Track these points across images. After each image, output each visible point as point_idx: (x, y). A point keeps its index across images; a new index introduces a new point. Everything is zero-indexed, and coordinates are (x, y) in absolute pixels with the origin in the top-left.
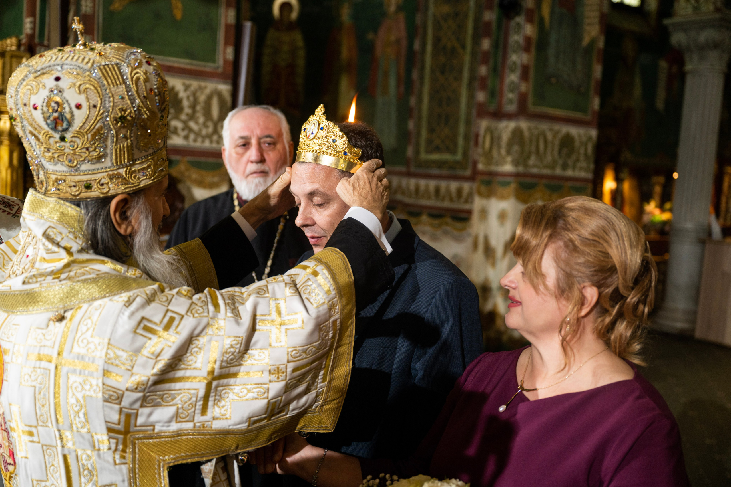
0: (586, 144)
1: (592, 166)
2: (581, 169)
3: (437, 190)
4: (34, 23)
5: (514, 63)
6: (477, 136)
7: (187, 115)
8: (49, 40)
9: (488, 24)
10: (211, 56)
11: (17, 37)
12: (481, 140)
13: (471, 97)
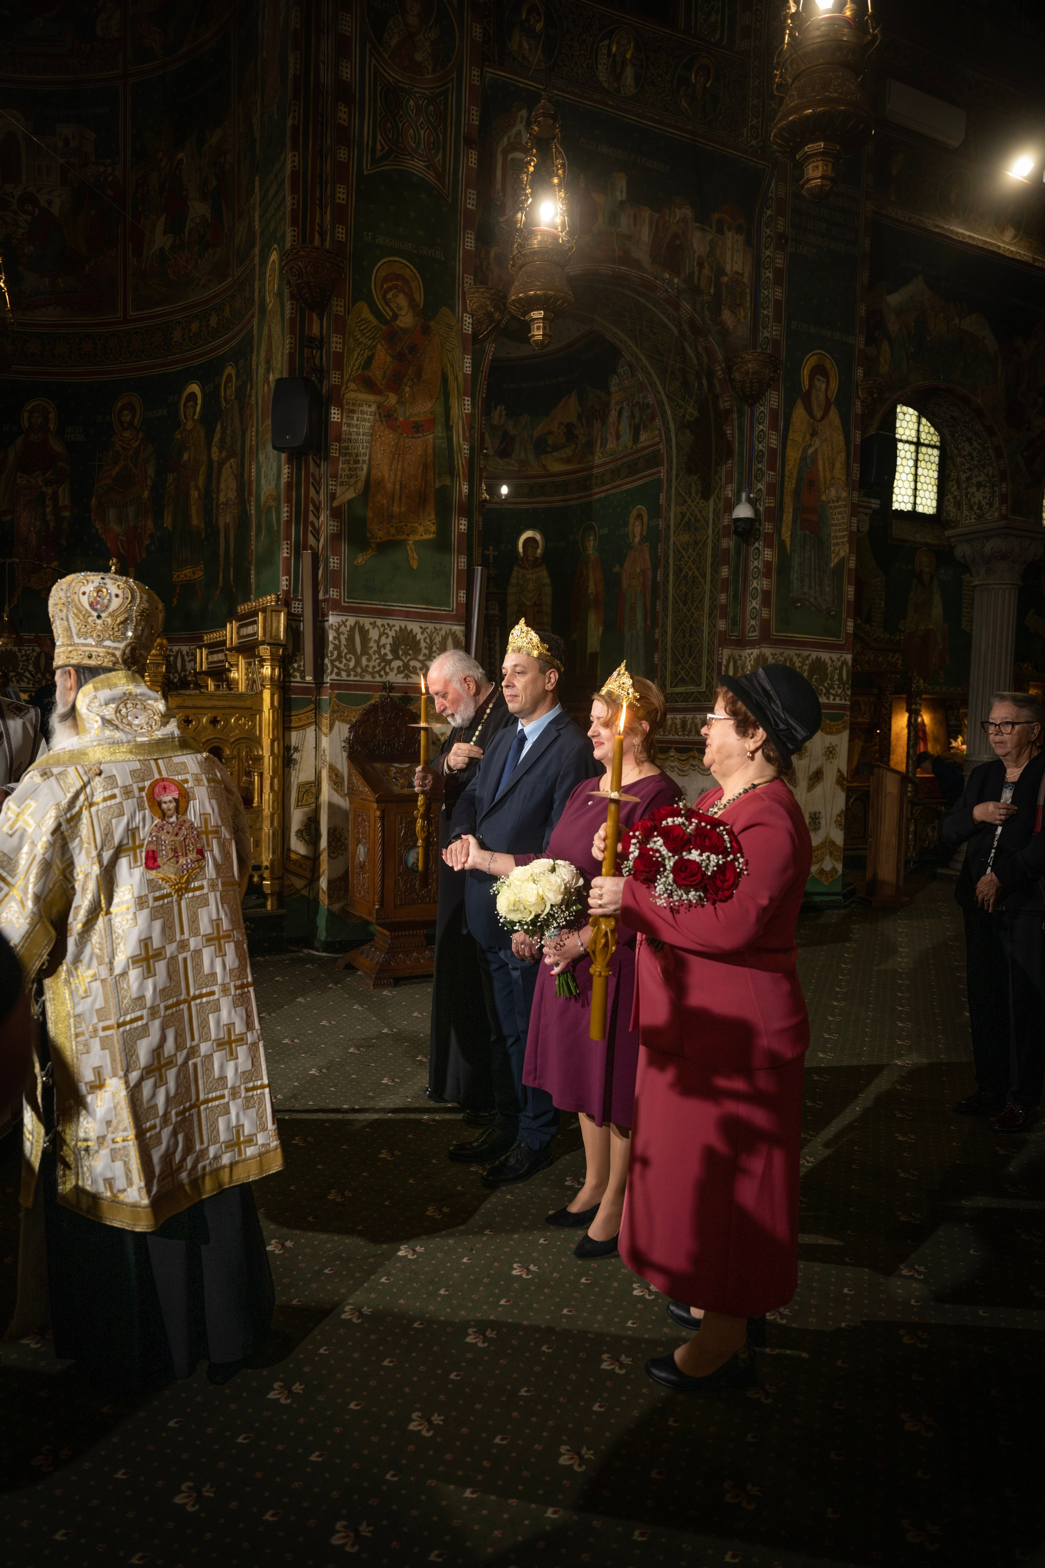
0: (841, 669)
1: (849, 693)
2: (835, 695)
3: (684, 723)
4: (289, 580)
5: (755, 588)
6: (720, 664)
7: (425, 655)
8: (302, 596)
9: (727, 551)
10: (444, 600)
11: (276, 594)
12: (723, 668)
13: (713, 625)
